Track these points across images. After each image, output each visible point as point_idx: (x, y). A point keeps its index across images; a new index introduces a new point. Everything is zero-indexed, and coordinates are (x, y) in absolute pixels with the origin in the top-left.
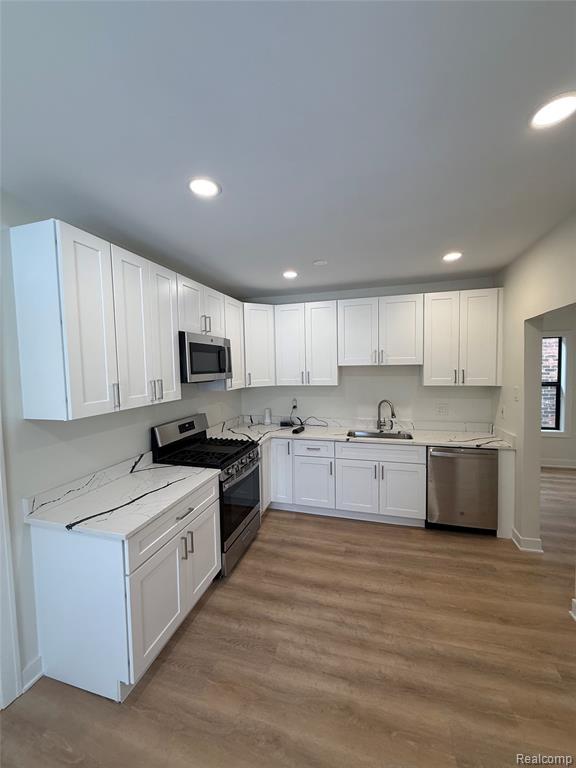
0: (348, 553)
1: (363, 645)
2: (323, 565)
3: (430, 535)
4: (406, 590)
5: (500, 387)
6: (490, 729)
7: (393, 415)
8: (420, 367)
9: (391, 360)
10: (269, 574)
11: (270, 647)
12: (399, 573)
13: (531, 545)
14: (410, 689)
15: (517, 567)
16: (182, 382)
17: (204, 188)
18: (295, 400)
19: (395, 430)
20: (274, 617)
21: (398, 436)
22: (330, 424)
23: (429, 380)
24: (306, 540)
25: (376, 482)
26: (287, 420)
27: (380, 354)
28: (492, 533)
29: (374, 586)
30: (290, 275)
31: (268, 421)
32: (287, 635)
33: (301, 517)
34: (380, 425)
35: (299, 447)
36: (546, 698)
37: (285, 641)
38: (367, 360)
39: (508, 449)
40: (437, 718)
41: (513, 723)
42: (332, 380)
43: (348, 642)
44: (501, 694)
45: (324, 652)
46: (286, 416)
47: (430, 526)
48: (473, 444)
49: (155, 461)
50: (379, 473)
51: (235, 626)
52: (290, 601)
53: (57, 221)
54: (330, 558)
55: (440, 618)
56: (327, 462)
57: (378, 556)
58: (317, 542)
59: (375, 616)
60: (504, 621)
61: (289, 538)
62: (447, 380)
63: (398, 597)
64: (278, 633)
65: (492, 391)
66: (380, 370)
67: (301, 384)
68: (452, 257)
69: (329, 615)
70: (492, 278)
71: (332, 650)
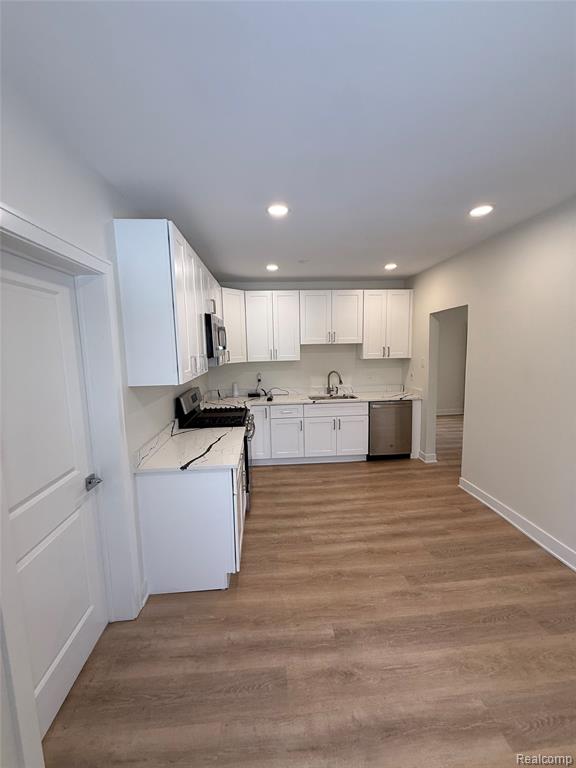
0: (325, 483)
1: (361, 524)
2: (313, 492)
3: (370, 464)
4: (373, 494)
5: (409, 359)
6: (439, 538)
7: (341, 382)
8: (361, 345)
9: (340, 340)
10: (278, 505)
11: (307, 540)
12: (363, 487)
13: (431, 458)
14: (396, 535)
15: (427, 471)
16: (209, 357)
17: (278, 211)
18: (259, 374)
19: (340, 393)
20: (299, 525)
21: (345, 397)
22: (292, 393)
23: (367, 354)
24: (292, 481)
25: (334, 432)
26: (254, 392)
27: (332, 335)
28: (407, 457)
29: (352, 496)
30: (272, 268)
31: (236, 393)
32: (314, 531)
33: (277, 468)
34: (329, 390)
35: (274, 412)
36: (458, 521)
37: (314, 534)
38: (324, 341)
39: (418, 399)
40: (414, 542)
41: (448, 534)
42: (295, 356)
43: (354, 525)
44: (439, 525)
45: (341, 533)
46: (252, 389)
47: (371, 458)
48: (398, 398)
49: (181, 427)
50: (337, 425)
51: (276, 536)
52: (302, 515)
53: (170, 222)
54: (314, 487)
55: (398, 503)
56: (298, 421)
57: (345, 481)
58: (299, 481)
59: (361, 511)
60: (429, 496)
61: (278, 482)
62: (378, 355)
63: (369, 499)
64: (307, 532)
65: (404, 362)
66: (331, 347)
67: (269, 360)
68: (391, 267)
69: (333, 516)
70: (405, 282)
71: (345, 531)
